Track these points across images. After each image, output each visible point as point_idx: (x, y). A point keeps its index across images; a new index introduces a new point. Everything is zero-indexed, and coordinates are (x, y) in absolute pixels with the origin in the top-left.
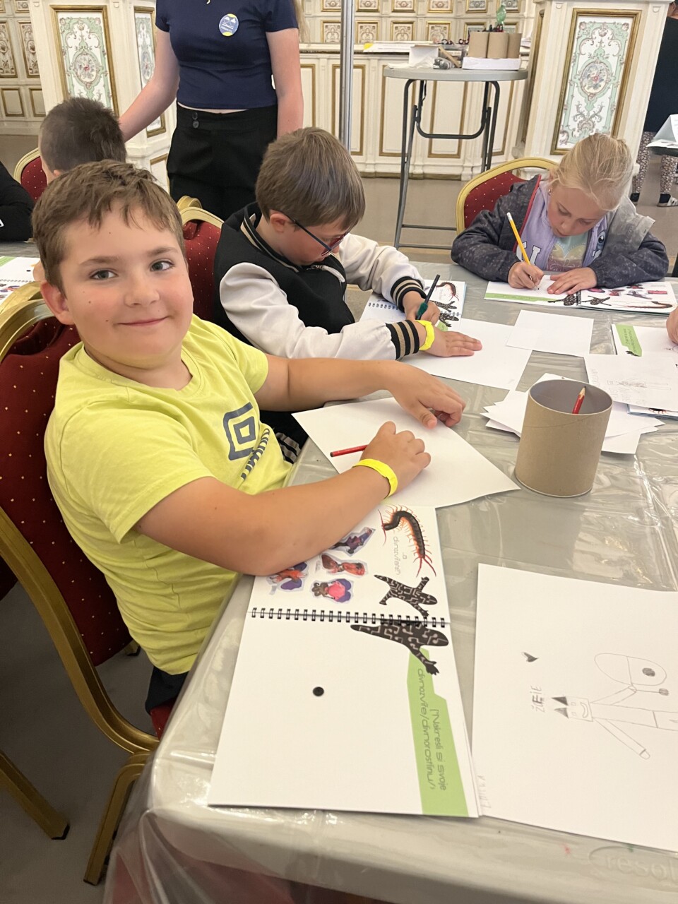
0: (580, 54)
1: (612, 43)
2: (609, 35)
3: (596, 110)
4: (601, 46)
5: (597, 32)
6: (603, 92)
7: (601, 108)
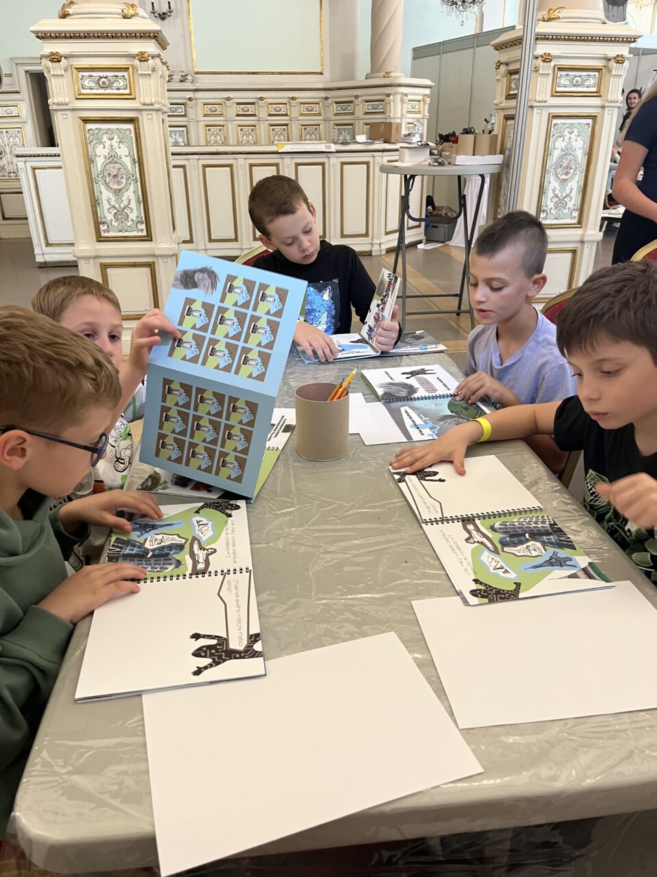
0: (554, 148)
1: (578, 139)
2: (576, 132)
3: (568, 192)
4: (570, 141)
5: (566, 131)
6: (572, 178)
7: (572, 190)
